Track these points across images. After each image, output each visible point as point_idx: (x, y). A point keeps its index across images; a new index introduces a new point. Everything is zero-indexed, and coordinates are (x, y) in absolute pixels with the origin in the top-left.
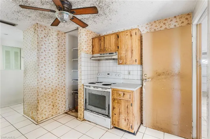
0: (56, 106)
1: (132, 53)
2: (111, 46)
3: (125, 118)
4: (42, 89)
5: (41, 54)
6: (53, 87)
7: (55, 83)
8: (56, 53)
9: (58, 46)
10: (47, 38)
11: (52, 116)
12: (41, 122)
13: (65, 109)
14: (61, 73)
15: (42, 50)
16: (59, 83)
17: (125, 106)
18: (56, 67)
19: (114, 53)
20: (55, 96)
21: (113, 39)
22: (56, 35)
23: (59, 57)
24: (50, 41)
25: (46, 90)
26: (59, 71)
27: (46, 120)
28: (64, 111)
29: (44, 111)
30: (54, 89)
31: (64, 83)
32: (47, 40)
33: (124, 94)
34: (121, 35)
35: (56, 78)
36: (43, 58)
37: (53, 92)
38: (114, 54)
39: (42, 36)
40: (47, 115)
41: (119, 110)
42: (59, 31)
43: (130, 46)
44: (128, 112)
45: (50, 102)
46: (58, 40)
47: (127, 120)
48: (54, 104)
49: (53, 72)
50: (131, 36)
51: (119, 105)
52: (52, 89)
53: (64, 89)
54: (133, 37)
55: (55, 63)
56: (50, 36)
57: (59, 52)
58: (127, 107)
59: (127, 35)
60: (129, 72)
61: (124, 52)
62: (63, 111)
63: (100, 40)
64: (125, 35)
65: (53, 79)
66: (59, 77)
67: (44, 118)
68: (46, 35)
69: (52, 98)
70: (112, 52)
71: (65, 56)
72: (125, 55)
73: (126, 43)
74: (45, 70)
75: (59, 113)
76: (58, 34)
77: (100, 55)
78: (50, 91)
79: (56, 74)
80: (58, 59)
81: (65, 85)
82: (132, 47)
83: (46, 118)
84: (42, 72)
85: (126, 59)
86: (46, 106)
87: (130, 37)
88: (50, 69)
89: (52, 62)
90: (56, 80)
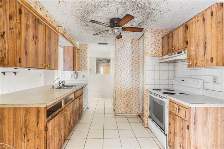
0: (130, 106)
1: (205, 48)
2: (178, 43)
3: (180, 143)
4: (119, 89)
5: (118, 62)
6: (127, 89)
7: (129, 86)
8: (131, 59)
9: (132, 53)
10: (123, 48)
11: (126, 113)
12: (118, 115)
13: (138, 111)
14: (135, 77)
15: (119, 58)
16: (133, 86)
17: (180, 126)
18: (130, 72)
19: (183, 51)
20: (129, 97)
21: (181, 33)
22: (130, 44)
23: (133, 62)
24: (125, 50)
25: (121, 90)
26: (133, 75)
27: (121, 114)
28: (138, 113)
29: (120, 107)
30: (128, 91)
31: (138, 86)
32: (123, 50)
33: (179, 109)
34: (190, 25)
35: (130, 82)
36: (119, 64)
37: (127, 93)
38: (183, 53)
39: (119, 47)
40: (122, 110)
41: (175, 129)
42: (133, 39)
43: (201, 38)
44: (183, 136)
45: (125, 101)
46: (132, 48)
47: (182, 147)
48: (128, 104)
49: (127, 76)
50: (204, 20)
51: (174, 122)
52: (126, 90)
53: (137, 92)
54: (206, 21)
55: (129, 69)
56: (125, 46)
57: (133, 58)
58: (183, 128)
59: (198, 21)
60: (215, 79)
61: (194, 49)
62: (136, 112)
63: (169, 37)
64: (195, 22)
65: (127, 82)
66: (133, 80)
67: (120, 112)
68: (122, 46)
69: (126, 98)
70: (180, 51)
71: (139, 61)
72: (195, 54)
73: (196, 34)
74: (121, 75)
75: (133, 113)
76: (133, 42)
77: (169, 56)
78: (124, 92)
79: (130, 78)
80: (132, 64)
81: (138, 89)
82: (205, 38)
83: (121, 113)
84: (119, 76)
85: (196, 59)
86: (121, 103)
87: (202, 23)
88: (125, 73)
89: (126, 67)
90: (130, 83)
